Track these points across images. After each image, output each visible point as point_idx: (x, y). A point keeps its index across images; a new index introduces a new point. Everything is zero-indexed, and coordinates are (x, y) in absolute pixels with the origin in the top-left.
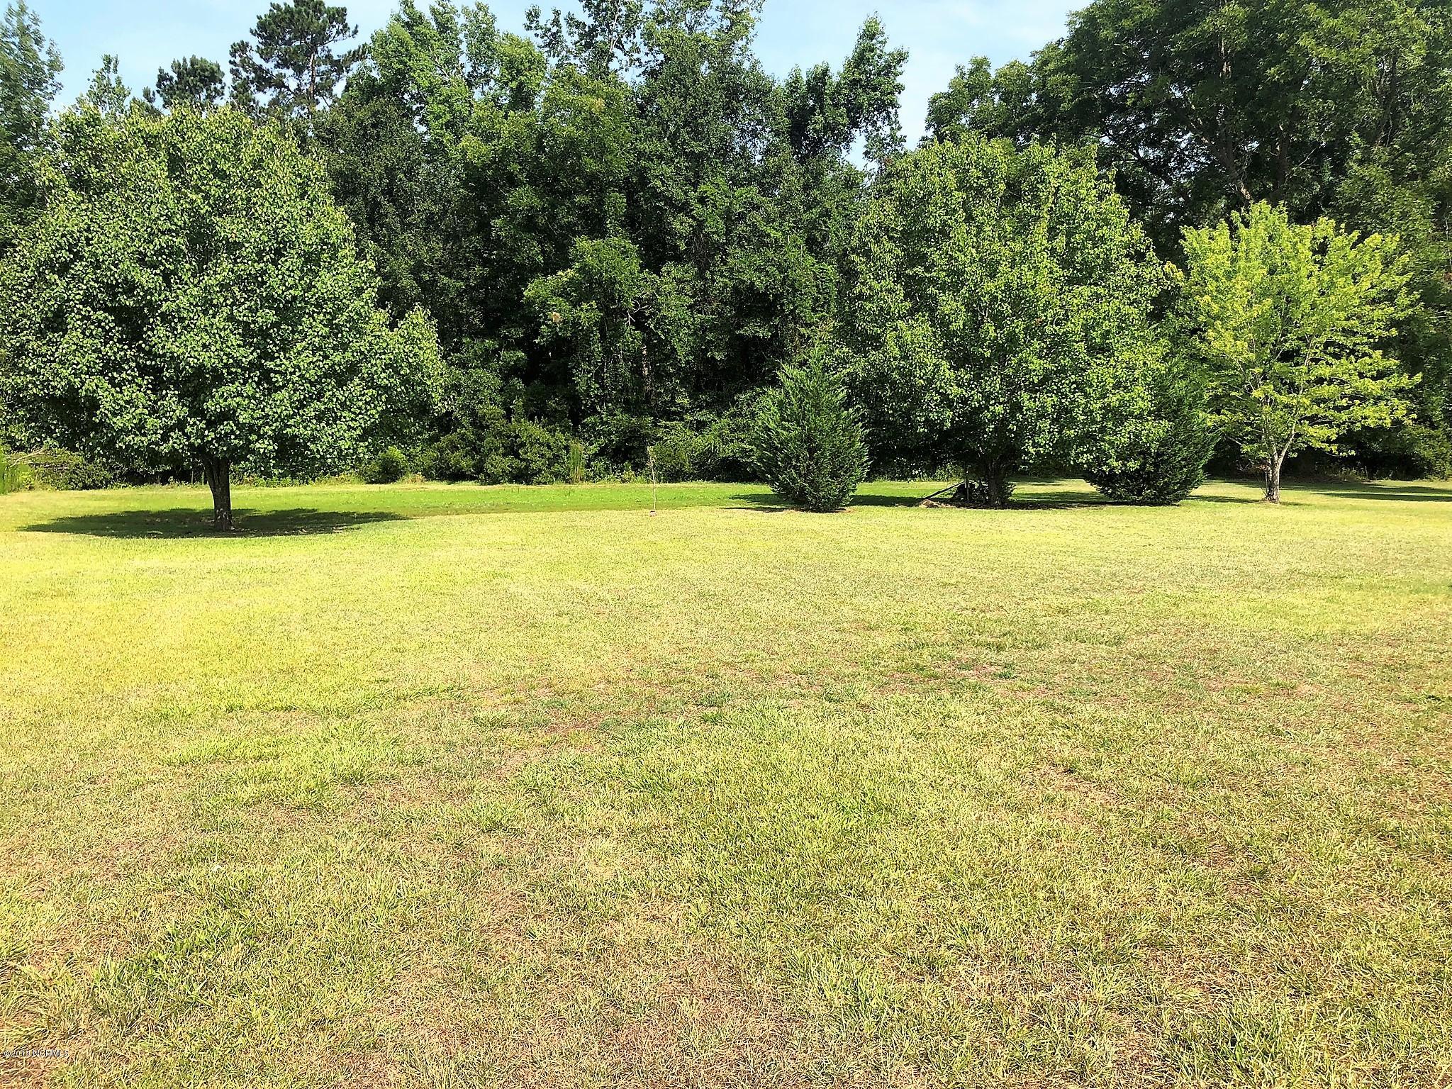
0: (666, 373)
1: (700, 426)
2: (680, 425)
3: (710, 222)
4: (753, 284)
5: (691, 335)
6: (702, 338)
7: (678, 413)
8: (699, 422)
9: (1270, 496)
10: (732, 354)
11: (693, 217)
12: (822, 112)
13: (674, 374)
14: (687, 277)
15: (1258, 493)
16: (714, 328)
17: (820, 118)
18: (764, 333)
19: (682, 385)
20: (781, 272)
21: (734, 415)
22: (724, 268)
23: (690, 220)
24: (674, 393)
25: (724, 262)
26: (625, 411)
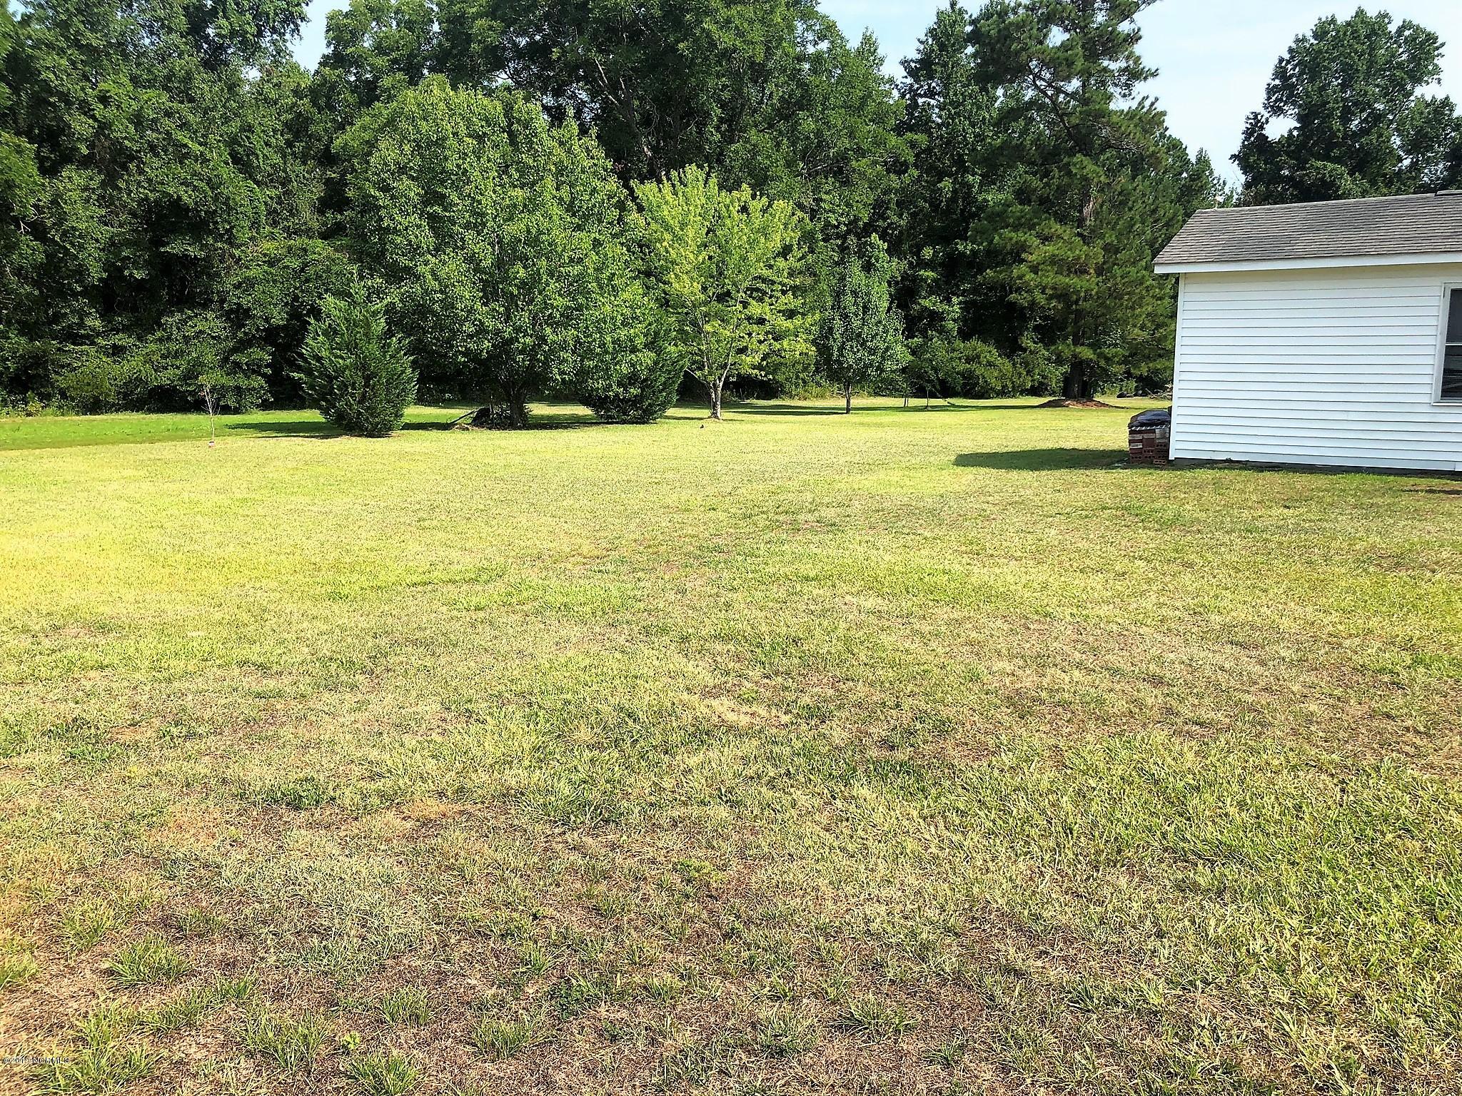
0: (72, 290)
1: (117, 351)
2: (92, 350)
3: (118, 126)
4: (179, 198)
5: (103, 250)
6: (117, 255)
7: (87, 337)
8: (114, 346)
9: (715, 415)
10: (153, 272)
11: (95, 119)
12: (225, 17)
13: (80, 293)
14: (94, 184)
15: (706, 413)
16: (128, 243)
17: (223, 22)
18: (193, 251)
19: (92, 305)
20: (212, 189)
21: (161, 340)
22: (142, 178)
23: (91, 121)
24: (82, 315)
25: (141, 172)
26: (21, 333)
